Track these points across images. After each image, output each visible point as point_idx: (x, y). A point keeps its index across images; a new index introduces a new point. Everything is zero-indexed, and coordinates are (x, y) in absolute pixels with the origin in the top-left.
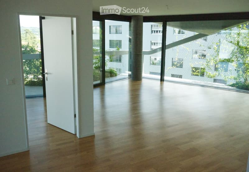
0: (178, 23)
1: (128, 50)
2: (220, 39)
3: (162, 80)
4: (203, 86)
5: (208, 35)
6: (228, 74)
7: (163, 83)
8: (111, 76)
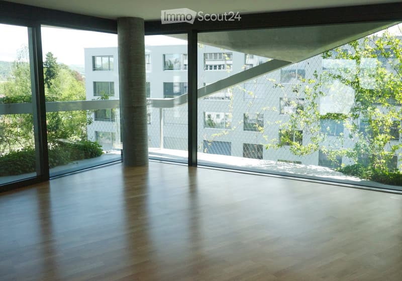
0: (223, 35)
1: (119, 99)
2: (316, 72)
3: (192, 163)
4: (284, 175)
5: (291, 63)
6: (335, 146)
7: (196, 170)
8: (85, 155)
